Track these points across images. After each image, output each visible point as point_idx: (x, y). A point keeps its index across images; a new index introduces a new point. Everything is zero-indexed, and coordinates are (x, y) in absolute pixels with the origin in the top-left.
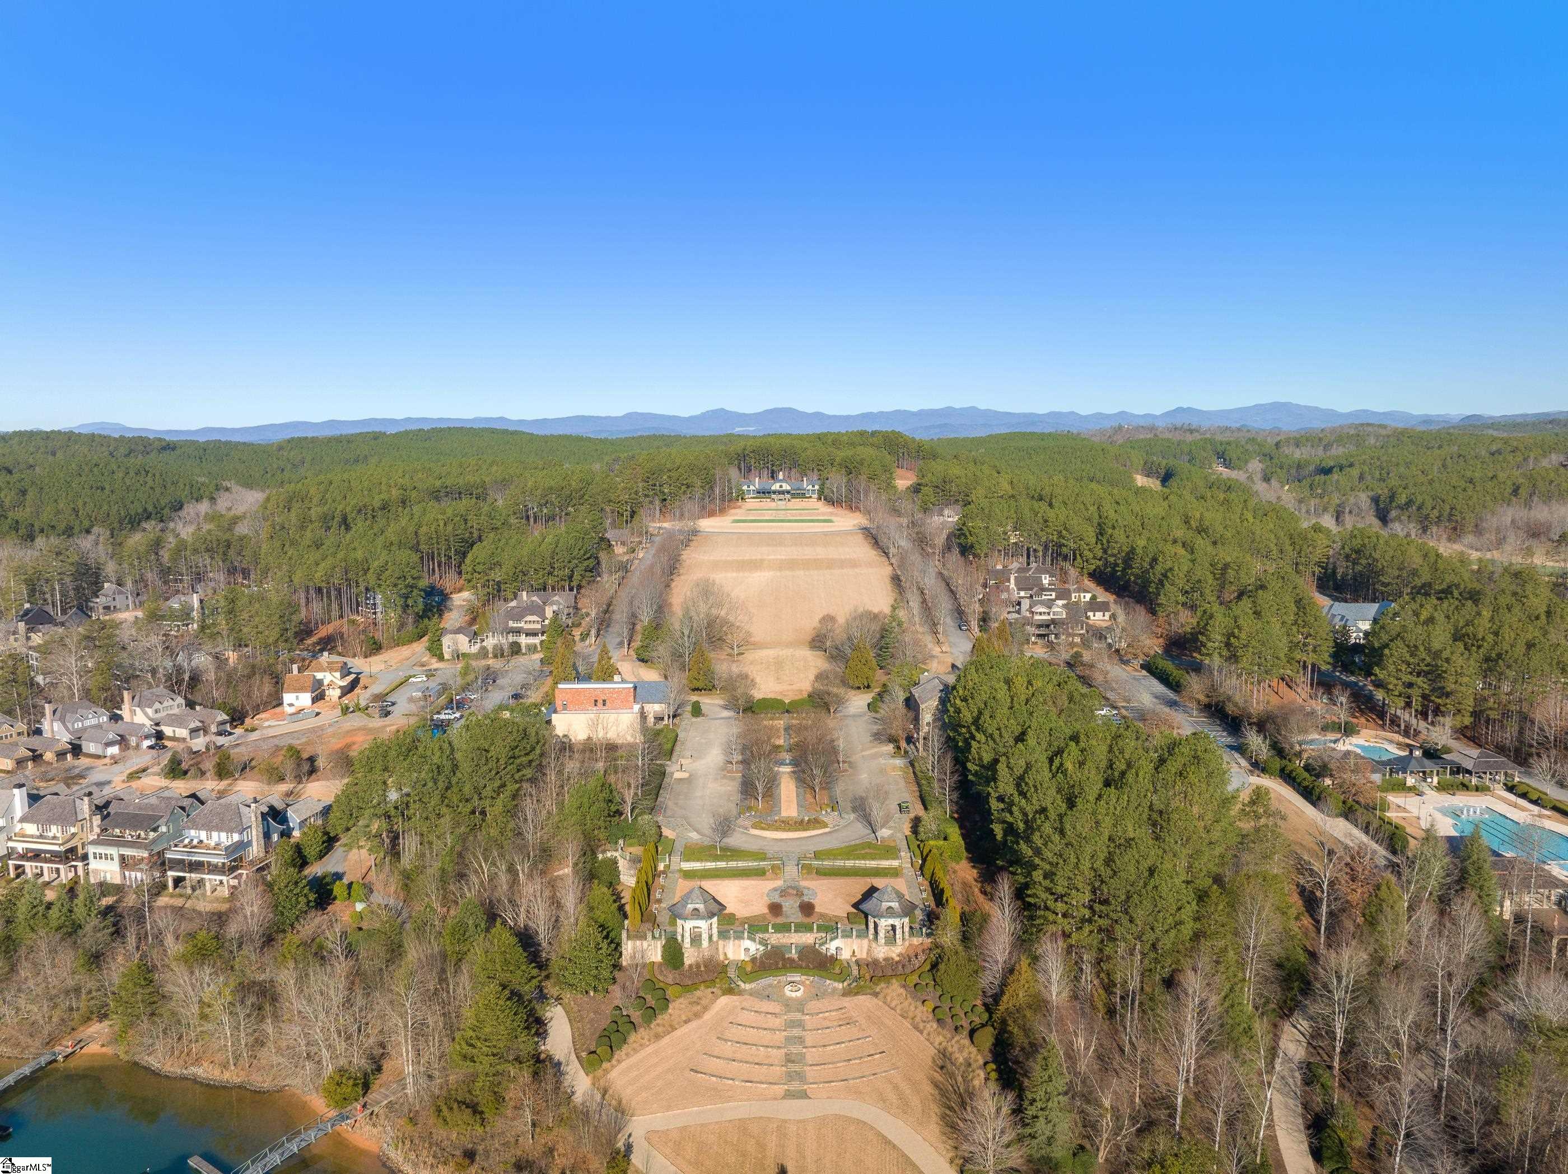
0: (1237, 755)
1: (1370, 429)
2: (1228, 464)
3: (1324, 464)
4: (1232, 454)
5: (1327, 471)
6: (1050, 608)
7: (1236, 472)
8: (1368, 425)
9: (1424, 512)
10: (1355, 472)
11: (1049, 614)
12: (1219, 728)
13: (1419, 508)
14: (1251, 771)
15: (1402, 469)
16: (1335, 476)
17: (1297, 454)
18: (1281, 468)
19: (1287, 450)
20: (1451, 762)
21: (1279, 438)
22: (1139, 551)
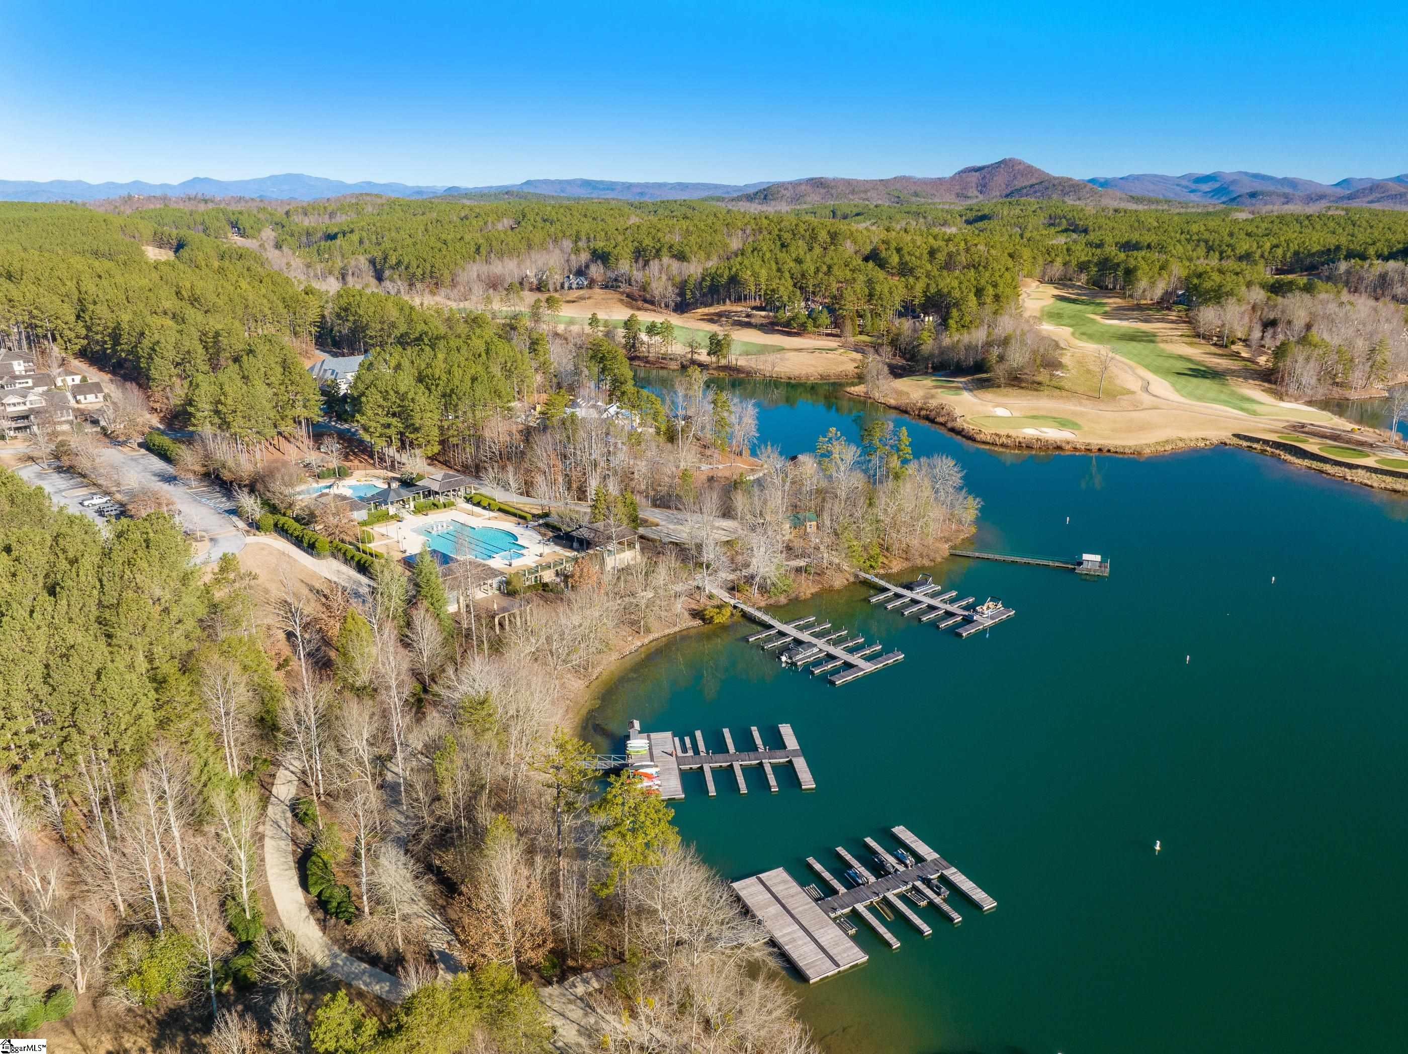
0: (235, 519)
1: (369, 198)
2: (242, 233)
3: (330, 231)
4: (246, 223)
5: (332, 237)
6: (25, 397)
7: (250, 241)
8: (367, 194)
9: (411, 270)
10: (355, 238)
11: (24, 403)
12: (219, 495)
13: (407, 268)
14: (248, 531)
15: (393, 234)
16: (338, 242)
17: (306, 222)
18: (292, 235)
19: (296, 218)
20: (424, 487)
21: (288, 208)
22: (125, 326)
